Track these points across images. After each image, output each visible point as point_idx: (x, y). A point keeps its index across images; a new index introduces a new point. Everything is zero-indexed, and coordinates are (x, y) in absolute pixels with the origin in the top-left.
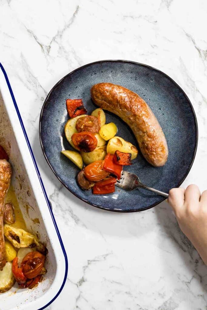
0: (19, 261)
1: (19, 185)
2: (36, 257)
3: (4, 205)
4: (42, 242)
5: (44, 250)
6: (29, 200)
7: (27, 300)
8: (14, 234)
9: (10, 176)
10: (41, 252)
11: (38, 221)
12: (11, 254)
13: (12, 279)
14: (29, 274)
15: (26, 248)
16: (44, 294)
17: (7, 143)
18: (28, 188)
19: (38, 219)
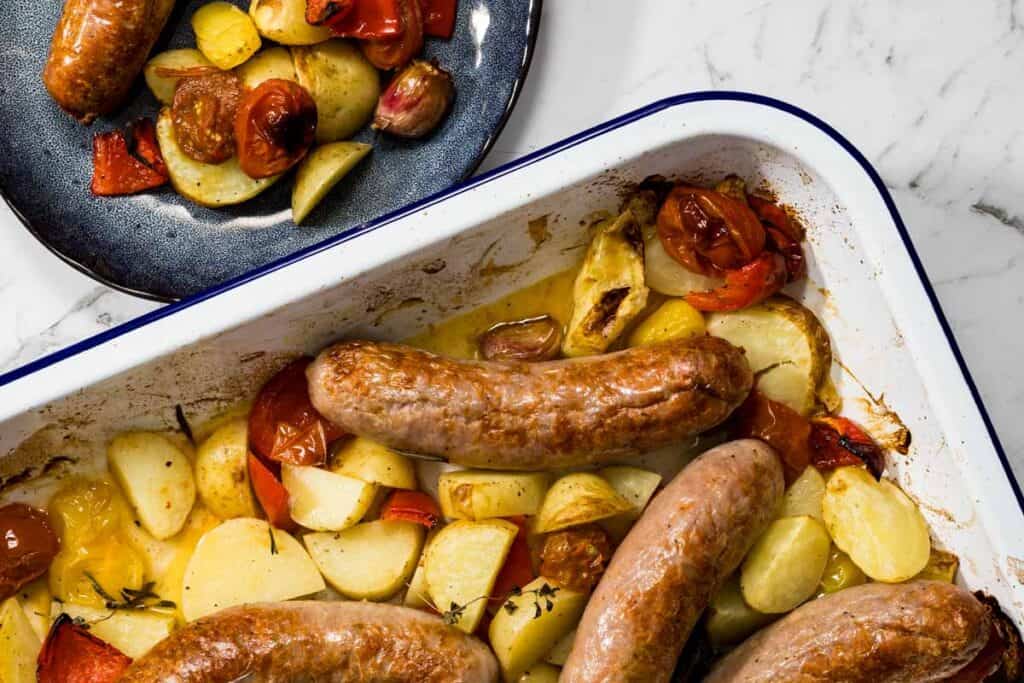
0: (700, 289)
1: (406, 310)
2: (677, 221)
3: (487, 363)
4: (621, 203)
5: (652, 192)
6: (460, 265)
7: (846, 240)
8: (594, 313)
9: (370, 348)
10: (658, 203)
11: (537, 222)
12: (675, 321)
13: (771, 309)
14: (747, 241)
15: (644, 263)
16: (819, 177)
17: (248, 368)
18: (413, 270)
19: (531, 223)
